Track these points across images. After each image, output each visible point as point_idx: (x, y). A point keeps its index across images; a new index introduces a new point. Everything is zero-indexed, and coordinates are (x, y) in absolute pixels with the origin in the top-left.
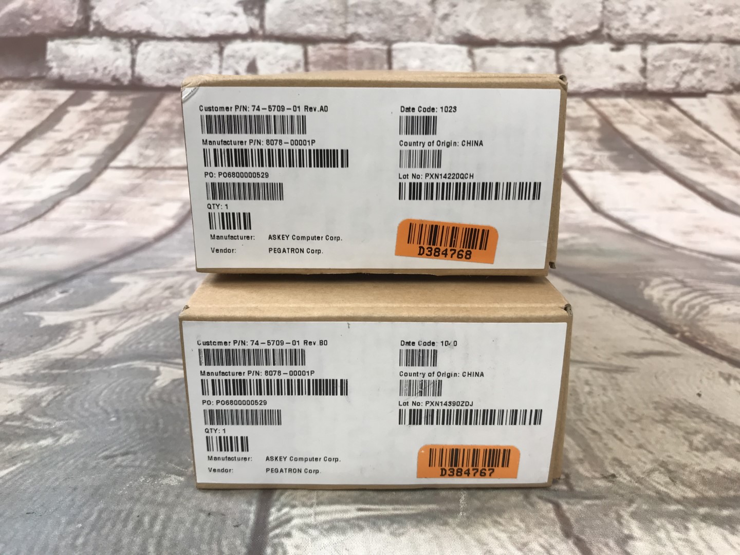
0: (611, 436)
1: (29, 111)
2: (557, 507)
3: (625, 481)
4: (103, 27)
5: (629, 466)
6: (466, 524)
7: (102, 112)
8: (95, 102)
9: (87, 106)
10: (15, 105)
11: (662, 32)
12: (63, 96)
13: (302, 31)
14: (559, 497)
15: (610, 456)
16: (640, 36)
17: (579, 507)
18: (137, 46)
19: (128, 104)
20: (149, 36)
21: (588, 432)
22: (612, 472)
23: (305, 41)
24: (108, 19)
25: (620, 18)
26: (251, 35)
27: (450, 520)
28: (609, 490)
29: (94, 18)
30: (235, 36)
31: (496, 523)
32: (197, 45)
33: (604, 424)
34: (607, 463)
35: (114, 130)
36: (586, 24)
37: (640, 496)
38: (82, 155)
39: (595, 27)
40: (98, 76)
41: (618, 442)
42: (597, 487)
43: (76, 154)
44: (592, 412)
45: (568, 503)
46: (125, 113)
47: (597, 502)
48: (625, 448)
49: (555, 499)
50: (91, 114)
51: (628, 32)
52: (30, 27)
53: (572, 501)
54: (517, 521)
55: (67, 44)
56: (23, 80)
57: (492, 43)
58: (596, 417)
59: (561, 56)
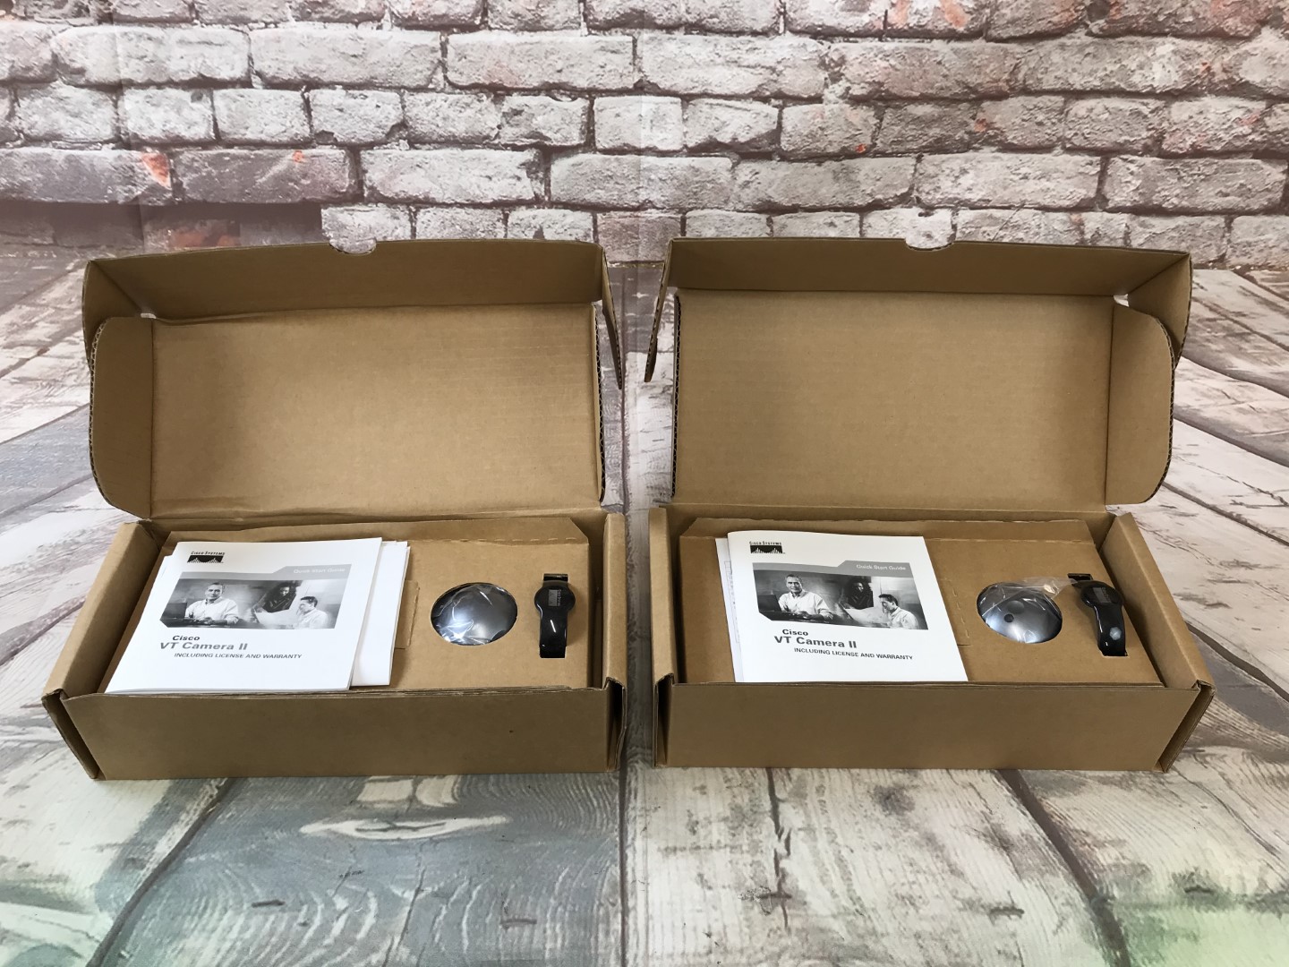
4: (378, 192)
11: (974, 197)
13: (591, 197)
16: (951, 200)
18: (415, 214)
20: (428, 202)
23: (594, 208)
24: (382, 184)
25: (931, 181)
26: (537, 202)
29: (368, 183)
30: (520, 203)
32: (478, 211)
36: (895, 187)
39: (905, 190)
51: (938, 196)
52: (300, 193)
55: (342, 212)
57: (794, 209)
59: (865, 221)
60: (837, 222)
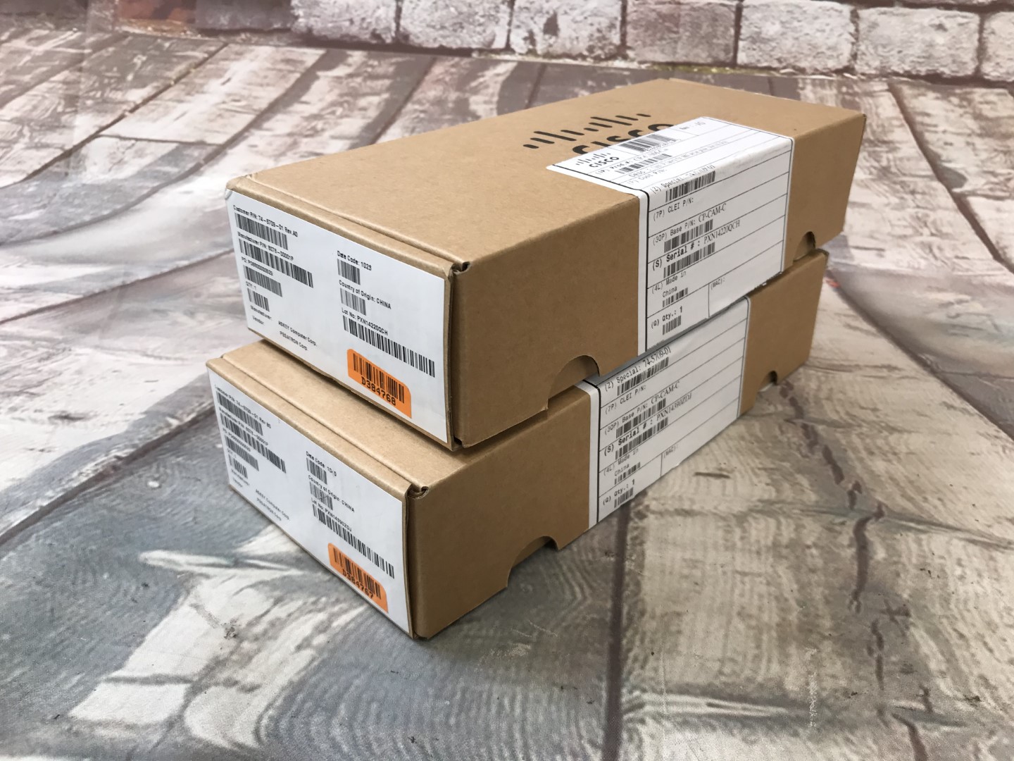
0: (980, 644)
1: (271, 74)
2: (913, 731)
3: (989, 707)
5: (995, 688)
6: (817, 738)
7: (359, 80)
8: (350, 65)
9: (341, 71)
10: (255, 66)
12: (311, 55)
14: (916, 719)
15: (976, 672)
17: (936, 734)
19: (391, 69)
21: (954, 634)
22: (976, 693)
27: (801, 731)
28: (970, 714)
31: (848, 740)
33: (973, 625)
34: (972, 680)
35: (372, 104)
37: (1003, 727)
38: (333, 137)
40: (354, 30)
41: (988, 653)
42: (956, 710)
43: (327, 134)
44: (961, 607)
45: (924, 727)
46: (387, 82)
47: (956, 729)
48: (995, 662)
49: (911, 721)
50: (345, 82)
53: (929, 725)
54: (870, 742)
56: (263, 33)
58: (965, 613)
59: (987, 25)
60: (948, 23)
